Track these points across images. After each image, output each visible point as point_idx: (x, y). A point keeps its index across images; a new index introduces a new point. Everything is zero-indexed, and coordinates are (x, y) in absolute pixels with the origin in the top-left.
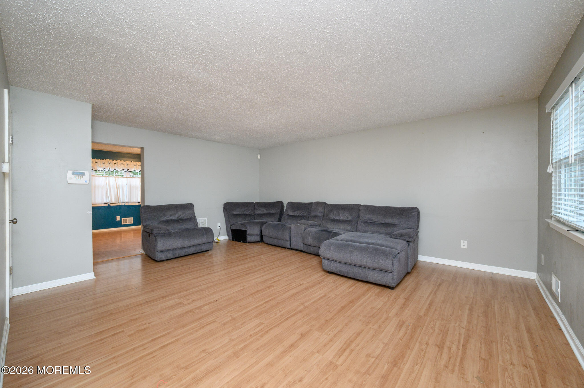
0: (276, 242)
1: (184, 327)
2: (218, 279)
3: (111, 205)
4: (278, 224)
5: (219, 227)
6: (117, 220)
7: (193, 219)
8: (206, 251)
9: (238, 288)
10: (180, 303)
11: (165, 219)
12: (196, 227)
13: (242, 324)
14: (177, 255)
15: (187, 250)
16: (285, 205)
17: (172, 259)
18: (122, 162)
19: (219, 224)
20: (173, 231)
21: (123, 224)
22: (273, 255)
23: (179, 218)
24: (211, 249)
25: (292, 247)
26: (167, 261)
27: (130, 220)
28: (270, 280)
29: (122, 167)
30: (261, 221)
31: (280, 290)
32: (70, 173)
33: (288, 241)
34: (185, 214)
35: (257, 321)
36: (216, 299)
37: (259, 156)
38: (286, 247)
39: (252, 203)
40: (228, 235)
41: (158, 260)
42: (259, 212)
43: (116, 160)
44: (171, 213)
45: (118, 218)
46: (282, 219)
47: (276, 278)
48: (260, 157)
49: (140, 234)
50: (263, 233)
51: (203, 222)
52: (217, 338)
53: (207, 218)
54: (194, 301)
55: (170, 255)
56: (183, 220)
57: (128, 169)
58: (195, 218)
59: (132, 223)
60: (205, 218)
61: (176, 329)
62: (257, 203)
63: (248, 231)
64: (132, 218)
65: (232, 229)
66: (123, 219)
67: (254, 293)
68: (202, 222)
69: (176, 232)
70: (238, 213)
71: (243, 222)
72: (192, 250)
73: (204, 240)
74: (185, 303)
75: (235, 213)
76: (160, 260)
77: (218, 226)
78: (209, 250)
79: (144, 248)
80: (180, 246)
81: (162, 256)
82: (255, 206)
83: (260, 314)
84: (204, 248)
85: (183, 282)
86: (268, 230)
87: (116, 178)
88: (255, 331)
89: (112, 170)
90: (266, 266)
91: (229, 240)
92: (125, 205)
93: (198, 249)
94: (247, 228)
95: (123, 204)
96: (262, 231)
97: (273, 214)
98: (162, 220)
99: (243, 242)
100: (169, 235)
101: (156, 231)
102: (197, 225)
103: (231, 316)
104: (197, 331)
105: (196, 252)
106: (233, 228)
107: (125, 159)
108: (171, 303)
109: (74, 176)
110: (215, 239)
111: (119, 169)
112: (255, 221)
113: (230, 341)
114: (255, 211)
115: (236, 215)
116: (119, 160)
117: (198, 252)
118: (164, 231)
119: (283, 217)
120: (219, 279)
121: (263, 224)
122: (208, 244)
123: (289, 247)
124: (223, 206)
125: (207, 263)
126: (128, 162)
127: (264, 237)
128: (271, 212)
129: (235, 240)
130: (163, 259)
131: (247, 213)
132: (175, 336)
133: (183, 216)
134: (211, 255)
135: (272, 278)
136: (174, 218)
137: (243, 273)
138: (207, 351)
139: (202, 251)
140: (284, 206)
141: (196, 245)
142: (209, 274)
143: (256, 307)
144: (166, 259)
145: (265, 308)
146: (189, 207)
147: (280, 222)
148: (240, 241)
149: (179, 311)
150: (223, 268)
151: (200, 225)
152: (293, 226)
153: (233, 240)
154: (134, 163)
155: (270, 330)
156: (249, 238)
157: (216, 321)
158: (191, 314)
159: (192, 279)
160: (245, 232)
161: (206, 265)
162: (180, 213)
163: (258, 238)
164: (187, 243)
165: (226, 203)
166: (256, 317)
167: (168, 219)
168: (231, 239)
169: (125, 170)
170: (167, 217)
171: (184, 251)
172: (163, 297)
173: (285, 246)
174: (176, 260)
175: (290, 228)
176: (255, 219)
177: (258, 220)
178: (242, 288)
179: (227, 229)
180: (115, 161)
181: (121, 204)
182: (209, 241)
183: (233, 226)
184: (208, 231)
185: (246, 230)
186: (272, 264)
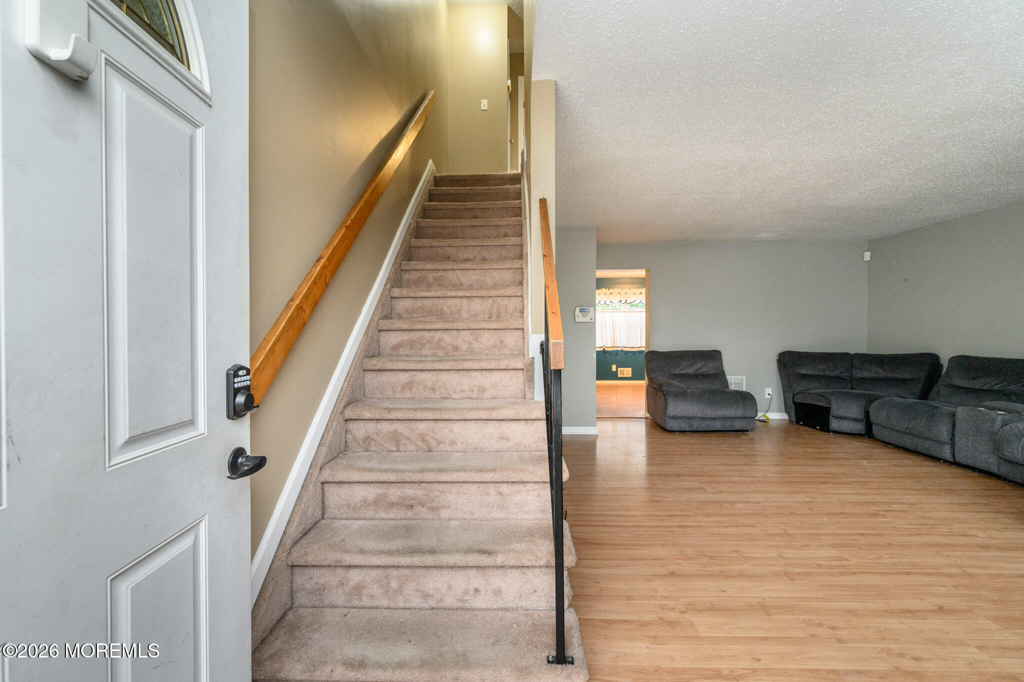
0: (907, 441)
1: (708, 516)
2: (763, 475)
3: (606, 349)
4: (916, 403)
5: (769, 394)
6: (613, 370)
7: (720, 376)
8: (742, 431)
9: (801, 498)
10: (701, 489)
11: (677, 372)
12: (726, 390)
13: (803, 546)
14: (695, 428)
15: (710, 423)
16: (945, 362)
17: (687, 431)
18: (620, 290)
19: (769, 390)
20: (689, 391)
21: (619, 376)
22: (895, 465)
23: (698, 372)
24: (752, 430)
25: (956, 460)
26: (681, 433)
27: (627, 372)
28: (877, 505)
29: (619, 298)
30: (867, 392)
31: (900, 526)
32: (578, 309)
33: (944, 443)
34: (708, 367)
35: (834, 553)
36: (759, 500)
37: (867, 256)
38: (939, 456)
39: (847, 354)
40: (787, 411)
41: (668, 429)
42: (866, 374)
43: (612, 288)
44: (686, 364)
45: (614, 368)
46: (933, 394)
47: (895, 506)
48: (871, 257)
49: (644, 393)
50: (873, 417)
51: (739, 384)
52: (757, 545)
53: (744, 378)
54: (721, 492)
55: (685, 426)
56: (705, 376)
57: (626, 301)
58: (723, 376)
59: (630, 376)
60: (741, 377)
61: (696, 514)
62: (857, 356)
63: (833, 408)
64: (630, 369)
65: (796, 400)
66: (619, 369)
67: (835, 514)
68: (736, 381)
69: (694, 392)
70: (810, 372)
71: (821, 390)
72: (718, 425)
73: (739, 412)
74: (709, 490)
75: (803, 371)
76: (670, 430)
77: (767, 393)
78: (747, 431)
79: (649, 410)
80: (699, 414)
81: (672, 425)
82: (854, 361)
83: (842, 546)
84: (738, 425)
85: (704, 465)
86: (885, 412)
87: (613, 313)
88: (828, 563)
89: (608, 302)
90: (873, 480)
91: (790, 421)
92: (622, 351)
93: (728, 425)
94: (830, 404)
95: (620, 349)
96: (871, 413)
97: (904, 381)
98: (674, 372)
99: (822, 430)
100: (682, 395)
101: (666, 387)
102: (727, 386)
103: (784, 529)
104: (726, 527)
105: (725, 429)
106: (799, 399)
107: (623, 286)
108: (688, 484)
109: (581, 313)
110: (760, 415)
111: (616, 299)
112: (851, 391)
113: (778, 557)
114: (854, 371)
115: (804, 377)
116: (616, 289)
117: (729, 429)
118: (676, 389)
119: (935, 389)
120: (765, 476)
121: (871, 400)
122: (746, 421)
123: (949, 457)
124: (778, 358)
125: (743, 449)
126: (626, 290)
127: (874, 427)
128: (898, 376)
129: (802, 423)
130: (675, 429)
131: (834, 374)
132: (696, 522)
133: (704, 370)
134: (752, 439)
135: (886, 503)
136: (691, 371)
137: (814, 479)
138: (739, 553)
139: (735, 429)
140: (942, 365)
141: (725, 418)
142: (747, 464)
143: (837, 534)
144: (679, 429)
145: (855, 542)
146: (714, 356)
147: (926, 399)
148: (814, 428)
149: (701, 497)
150: (775, 463)
151: (732, 387)
152: (961, 411)
153: (798, 422)
154: (634, 290)
155: (861, 573)
156: (834, 424)
157: (756, 526)
158: (718, 505)
159: (718, 465)
160: (827, 410)
161: (743, 451)
162: (699, 365)
163: (859, 427)
164: (710, 412)
165: (784, 352)
166: (833, 546)
167: (681, 372)
168: (794, 419)
169: (623, 301)
170: (681, 370)
171: (706, 423)
172: (678, 475)
173: (936, 453)
174: (694, 434)
175: (953, 415)
176: (852, 388)
177: (862, 390)
178: (811, 500)
179: (785, 401)
180: (611, 291)
181: (617, 349)
182: (748, 414)
183: (800, 396)
184: (746, 399)
185: (829, 406)
186: (891, 480)
